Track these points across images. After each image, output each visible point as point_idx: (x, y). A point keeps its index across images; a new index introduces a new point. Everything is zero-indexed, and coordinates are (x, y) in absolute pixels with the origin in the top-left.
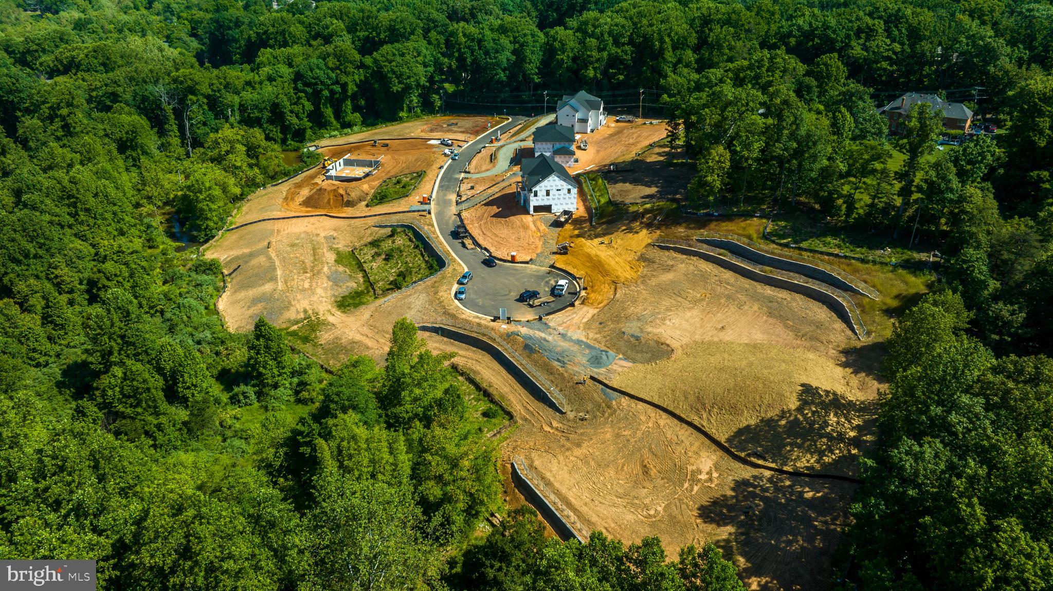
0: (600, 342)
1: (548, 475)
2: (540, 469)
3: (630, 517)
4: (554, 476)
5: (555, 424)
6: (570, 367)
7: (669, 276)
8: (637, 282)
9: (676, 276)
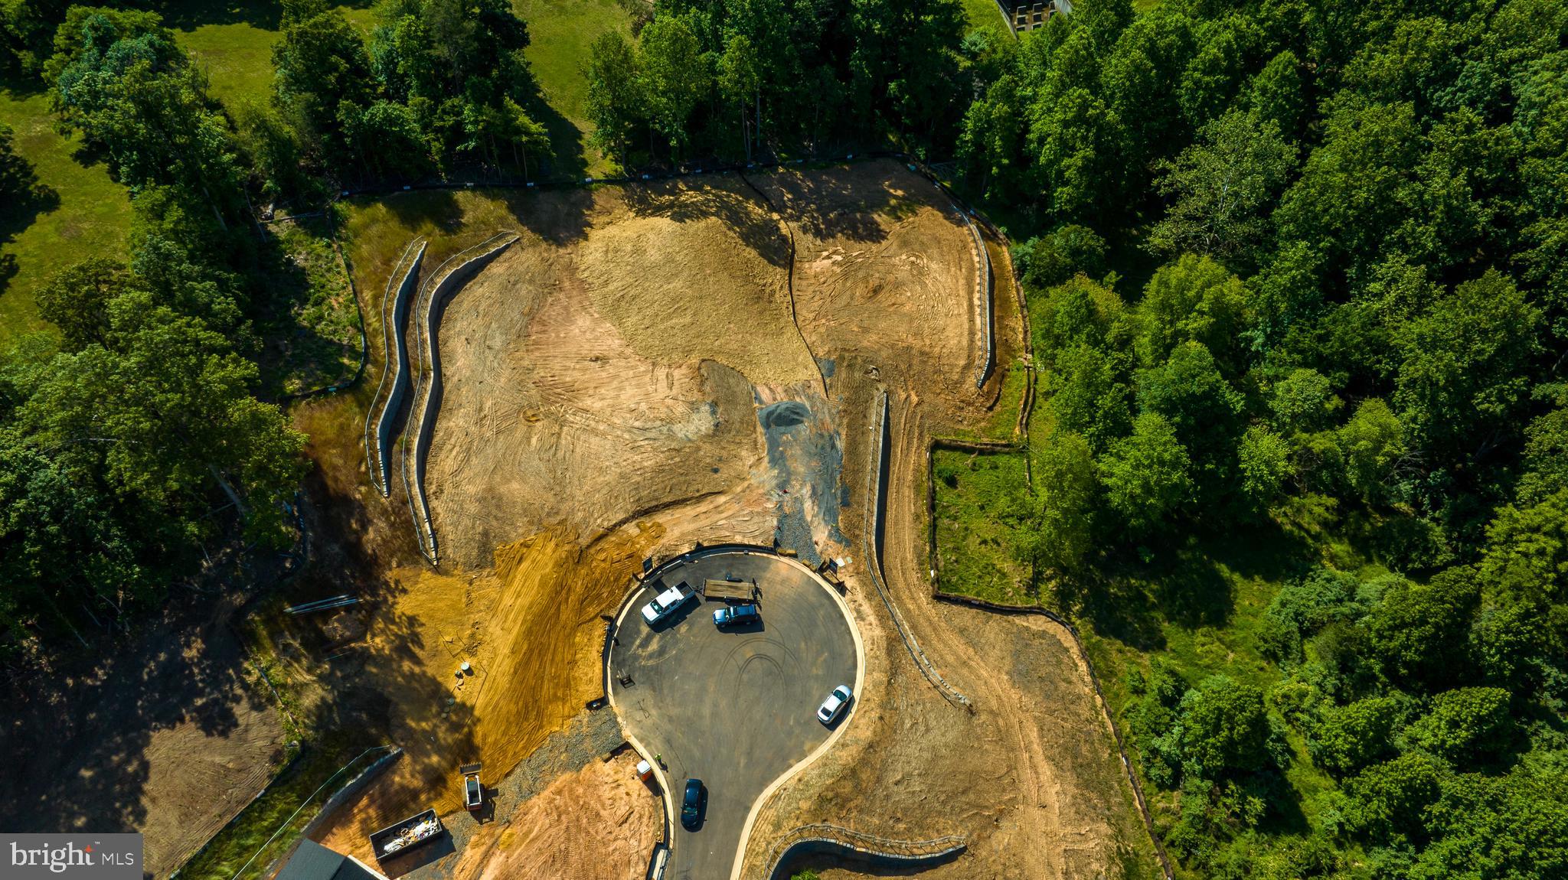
0: (755, 442)
1: (965, 342)
2: (965, 354)
3: (934, 266)
4: (962, 334)
5: (903, 396)
6: (832, 427)
7: (516, 489)
8: (562, 522)
9: (508, 481)
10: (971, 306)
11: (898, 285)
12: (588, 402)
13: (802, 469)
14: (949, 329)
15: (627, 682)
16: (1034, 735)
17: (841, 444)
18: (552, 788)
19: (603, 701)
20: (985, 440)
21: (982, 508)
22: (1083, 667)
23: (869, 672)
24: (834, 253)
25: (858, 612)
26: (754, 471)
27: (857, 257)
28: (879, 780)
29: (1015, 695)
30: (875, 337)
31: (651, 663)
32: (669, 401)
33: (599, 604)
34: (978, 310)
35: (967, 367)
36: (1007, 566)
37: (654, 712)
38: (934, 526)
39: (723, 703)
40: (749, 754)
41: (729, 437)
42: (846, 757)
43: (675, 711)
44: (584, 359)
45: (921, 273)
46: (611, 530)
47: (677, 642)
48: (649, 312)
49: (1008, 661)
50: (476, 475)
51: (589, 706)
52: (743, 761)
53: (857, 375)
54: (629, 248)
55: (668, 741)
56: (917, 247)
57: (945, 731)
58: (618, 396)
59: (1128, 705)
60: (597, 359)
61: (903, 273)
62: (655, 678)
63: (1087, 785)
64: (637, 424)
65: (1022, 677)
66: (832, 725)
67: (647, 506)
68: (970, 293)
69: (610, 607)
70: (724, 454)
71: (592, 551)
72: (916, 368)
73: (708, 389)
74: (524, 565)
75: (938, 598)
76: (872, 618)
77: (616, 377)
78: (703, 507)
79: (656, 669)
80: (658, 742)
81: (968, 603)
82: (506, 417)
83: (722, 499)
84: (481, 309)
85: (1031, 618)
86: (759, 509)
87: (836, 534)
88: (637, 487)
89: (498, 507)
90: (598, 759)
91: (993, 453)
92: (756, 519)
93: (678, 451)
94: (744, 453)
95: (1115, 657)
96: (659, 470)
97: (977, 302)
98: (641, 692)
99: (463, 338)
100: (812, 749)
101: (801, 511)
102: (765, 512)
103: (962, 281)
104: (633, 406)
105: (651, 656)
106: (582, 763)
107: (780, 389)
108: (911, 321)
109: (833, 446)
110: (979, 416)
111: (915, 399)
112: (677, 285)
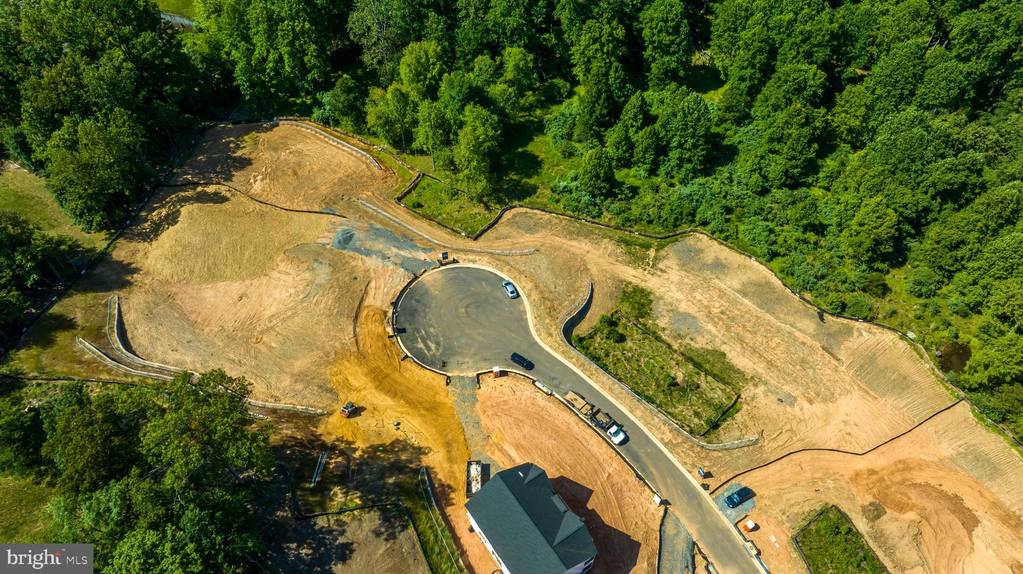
0: (351, 257)
1: (354, 160)
2: (361, 163)
3: (300, 146)
4: (349, 158)
5: (365, 196)
6: (366, 225)
7: (300, 364)
8: (336, 353)
9: (293, 365)
10: (335, 146)
11: (299, 164)
12: (268, 313)
13: (381, 246)
14: (342, 160)
15: (444, 364)
16: (558, 238)
17: (378, 226)
18: (481, 414)
19: (448, 377)
20: (408, 184)
21: (441, 203)
22: (538, 212)
23: (502, 271)
24: (255, 177)
25: (471, 261)
26: (367, 265)
27: (266, 170)
28: (551, 292)
29: (538, 235)
30: (323, 187)
31: (441, 351)
32: (299, 278)
33: (394, 359)
34: (340, 146)
35: (368, 167)
36: (476, 210)
37: (467, 360)
38: (439, 223)
39: (481, 331)
40: (511, 331)
41: (340, 264)
42: (535, 296)
43: (472, 351)
44: (235, 304)
45: (300, 153)
46: (355, 336)
47: (437, 336)
48: (230, 261)
49: (520, 231)
50: (277, 378)
51: (447, 384)
52: (513, 335)
53: (341, 203)
54: (180, 249)
55: (485, 360)
56: (281, 146)
57: (542, 262)
58: (275, 299)
59: (562, 206)
60: (241, 298)
61: (293, 159)
62: (450, 351)
63: (587, 237)
64: (301, 297)
65: (530, 230)
66: (518, 296)
67: (354, 314)
68: (327, 143)
69: (398, 355)
70: (348, 270)
71: (361, 349)
72: (353, 183)
73: (304, 259)
74: (351, 379)
75: (476, 239)
76: (478, 258)
77: (260, 295)
78: (371, 292)
79: (445, 349)
80: (483, 364)
81: (484, 231)
82: (248, 351)
83: (373, 284)
84: (155, 336)
85: (505, 215)
86: (389, 273)
87: (425, 250)
88: (340, 313)
89: (306, 376)
90: (477, 391)
91: (416, 185)
92: (394, 276)
93: (332, 287)
94: (354, 263)
95: (539, 200)
96: (338, 300)
97: (335, 144)
98: (453, 361)
99: (170, 352)
100: (524, 307)
101: (404, 257)
102: (393, 271)
103: (318, 142)
104: (288, 294)
105: (437, 349)
106: (475, 397)
107: (326, 234)
108: (325, 171)
109: (378, 229)
110: (395, 179)
111: (369, 193)
112: (225, 240)
